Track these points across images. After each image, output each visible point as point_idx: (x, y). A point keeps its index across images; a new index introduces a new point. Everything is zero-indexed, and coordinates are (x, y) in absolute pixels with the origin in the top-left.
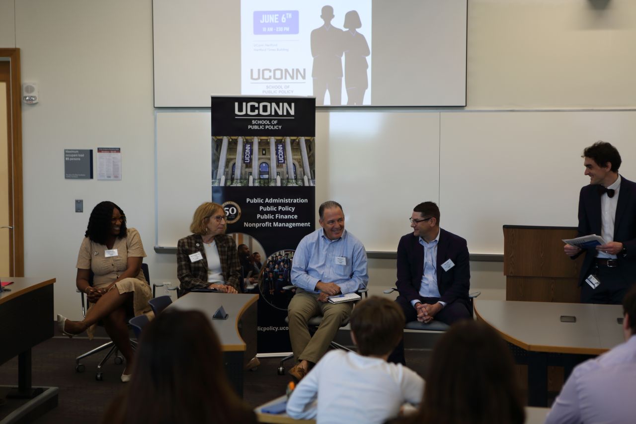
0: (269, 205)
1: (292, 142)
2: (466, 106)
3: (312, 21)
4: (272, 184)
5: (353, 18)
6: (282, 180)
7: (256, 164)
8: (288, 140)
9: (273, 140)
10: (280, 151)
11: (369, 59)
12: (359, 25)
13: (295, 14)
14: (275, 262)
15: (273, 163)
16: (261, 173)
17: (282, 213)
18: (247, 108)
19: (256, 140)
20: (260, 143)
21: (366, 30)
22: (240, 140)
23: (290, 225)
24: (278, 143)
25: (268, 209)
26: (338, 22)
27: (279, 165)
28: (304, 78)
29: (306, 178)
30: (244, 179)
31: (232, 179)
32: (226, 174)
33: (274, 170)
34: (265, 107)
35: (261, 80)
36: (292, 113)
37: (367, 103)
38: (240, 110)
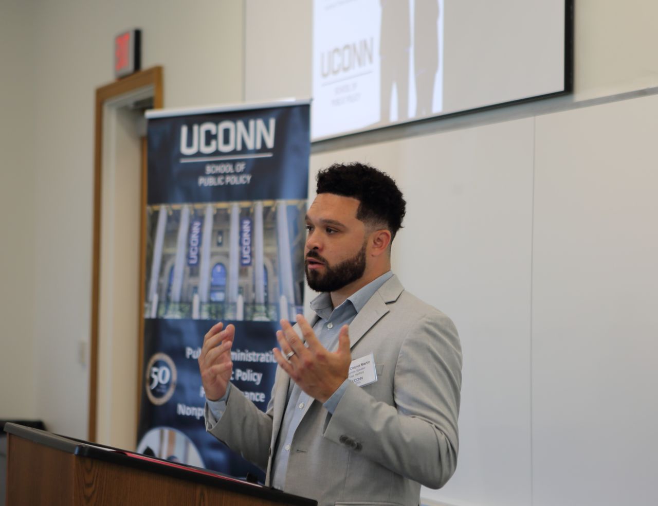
1: (266, 213)
4: (229, 315)
6: (245, 305)
7: (206, 267)
8: (259, 206)
9: (235, 208)
10: (246, 235)
15: (233, 265)
16: (212, 289)
18: (200, 142)
19: (210, 209)
20: (215, 217)
27: (243, 269)
28: (371, 58)
29: (283, 303)
30: (186, 303)
31: (168, 301)
32: (159, 291)
33: (234, 281)
34: (227, 132)
35: (331, 77)
36: (270, 143)
37: (438, 109)
38: (190, 144)
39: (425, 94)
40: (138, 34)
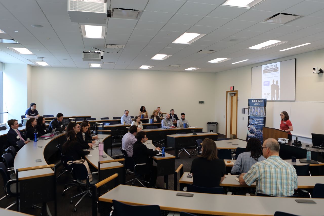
0: (257, 120)
1: (262, 108)
2: (295, 100)
3: (271, 83)
4: (258, 116)
5: (277, 82)
6: (260, 115)
7: (255, 112)
8: (261, 107)
9: (258, 107)
10: (260, 110)
11: (279, 90)
12: (278, 83)
13: (269, 81)
14: (257, 132)
15: (258, 112)
16: (256, 114)
17: (259, 122)
18: (254, 101)
19: (255, 107)
20: (256, 108)
21: (279, 84)
22: (253, 107)
23: (261, 125)
24: (259, 108)
25: (257, 121)
26: (275, 83)
27: (259, 112)
28: (270, 95)
29: (264, 115)
30: (253, 115)
31: (251, 115)
32: (250, 114)
33: (258, 113)
34: (257, 101)
35: (264, 95)
36: (262, 102)
37: (279, 100)
38: (253, 101)
39: (277, 98)
40: (234, 87)
